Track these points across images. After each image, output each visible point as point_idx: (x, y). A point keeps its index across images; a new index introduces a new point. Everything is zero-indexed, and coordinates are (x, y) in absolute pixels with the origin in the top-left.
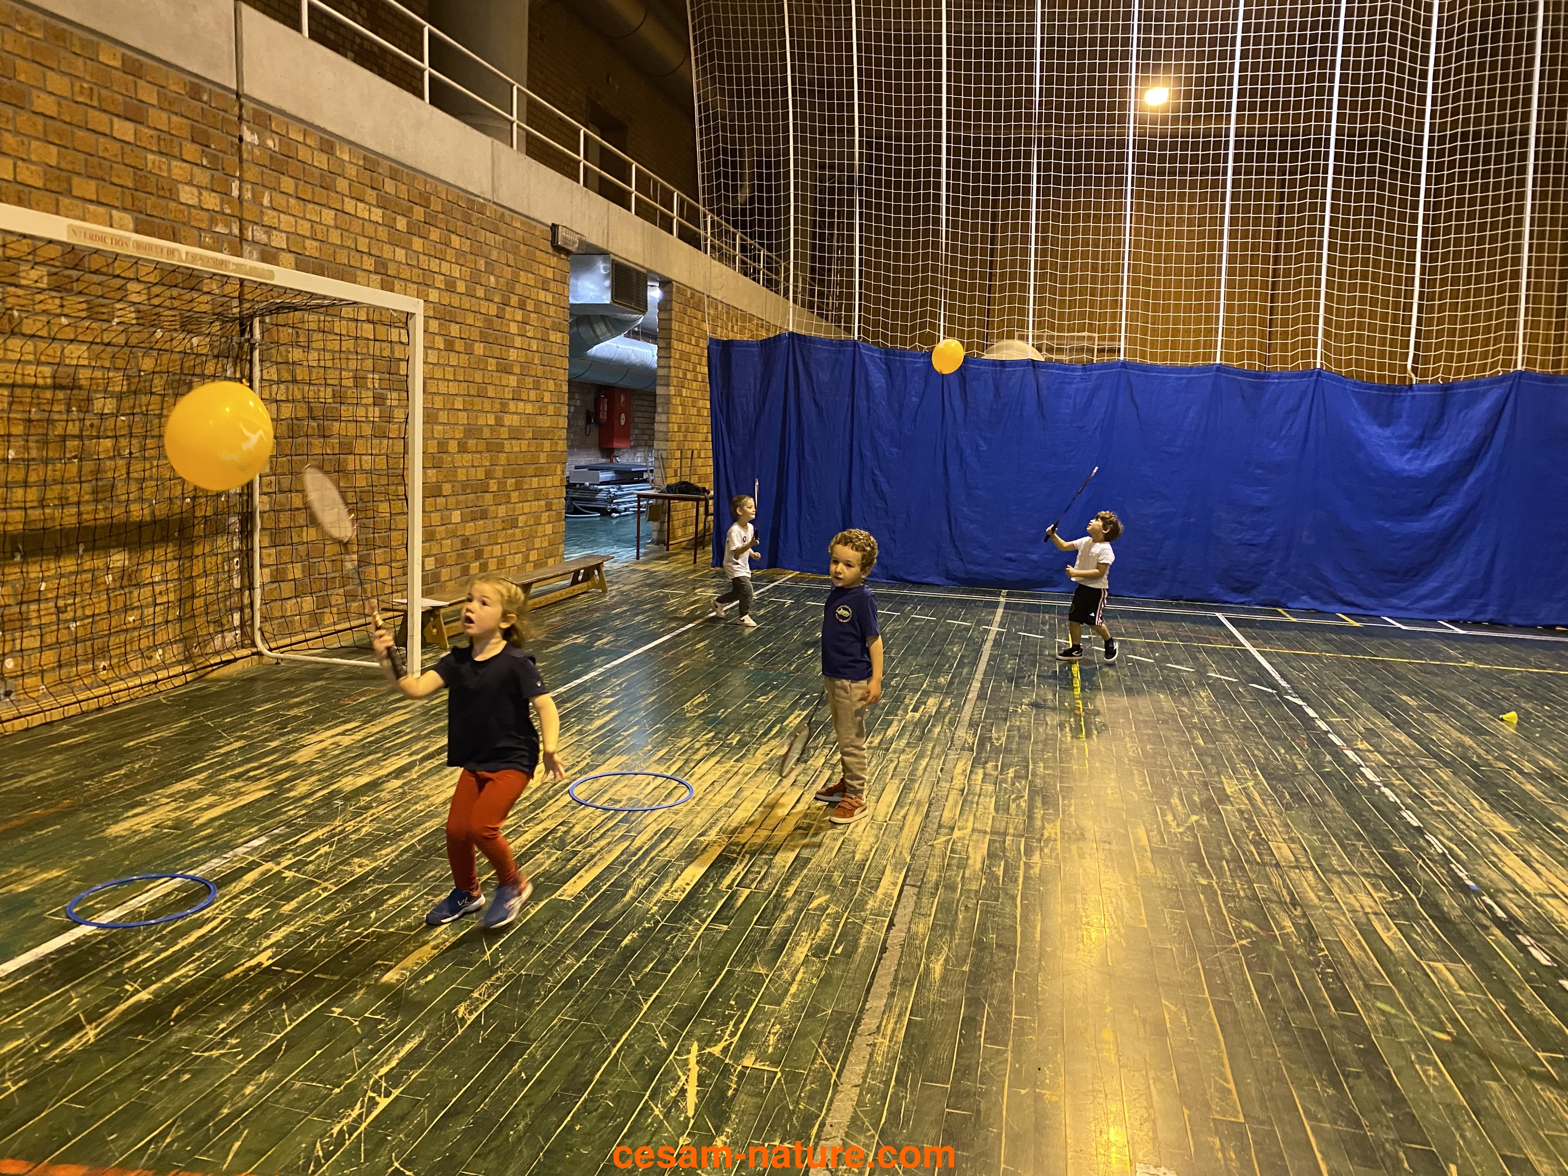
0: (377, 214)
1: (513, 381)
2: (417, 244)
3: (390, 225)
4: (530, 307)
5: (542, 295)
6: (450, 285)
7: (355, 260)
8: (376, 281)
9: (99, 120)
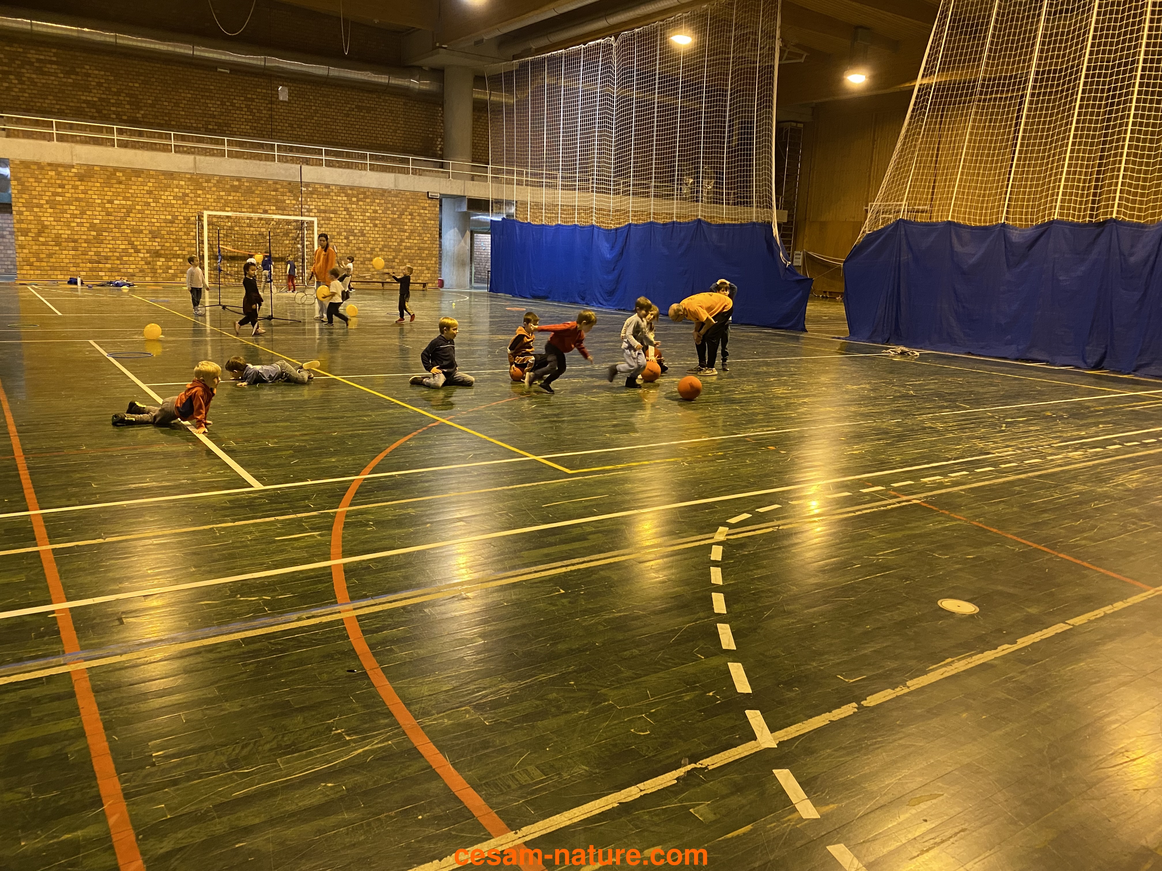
0: (345, 198)
1: (407, 234)
2: (361, 203)
3: (350, 200)
4: (415, 214)
5: (422, 211)
6: (375, 211)
7: (337, 209)
8: (345, 213)
9: (268, 193)
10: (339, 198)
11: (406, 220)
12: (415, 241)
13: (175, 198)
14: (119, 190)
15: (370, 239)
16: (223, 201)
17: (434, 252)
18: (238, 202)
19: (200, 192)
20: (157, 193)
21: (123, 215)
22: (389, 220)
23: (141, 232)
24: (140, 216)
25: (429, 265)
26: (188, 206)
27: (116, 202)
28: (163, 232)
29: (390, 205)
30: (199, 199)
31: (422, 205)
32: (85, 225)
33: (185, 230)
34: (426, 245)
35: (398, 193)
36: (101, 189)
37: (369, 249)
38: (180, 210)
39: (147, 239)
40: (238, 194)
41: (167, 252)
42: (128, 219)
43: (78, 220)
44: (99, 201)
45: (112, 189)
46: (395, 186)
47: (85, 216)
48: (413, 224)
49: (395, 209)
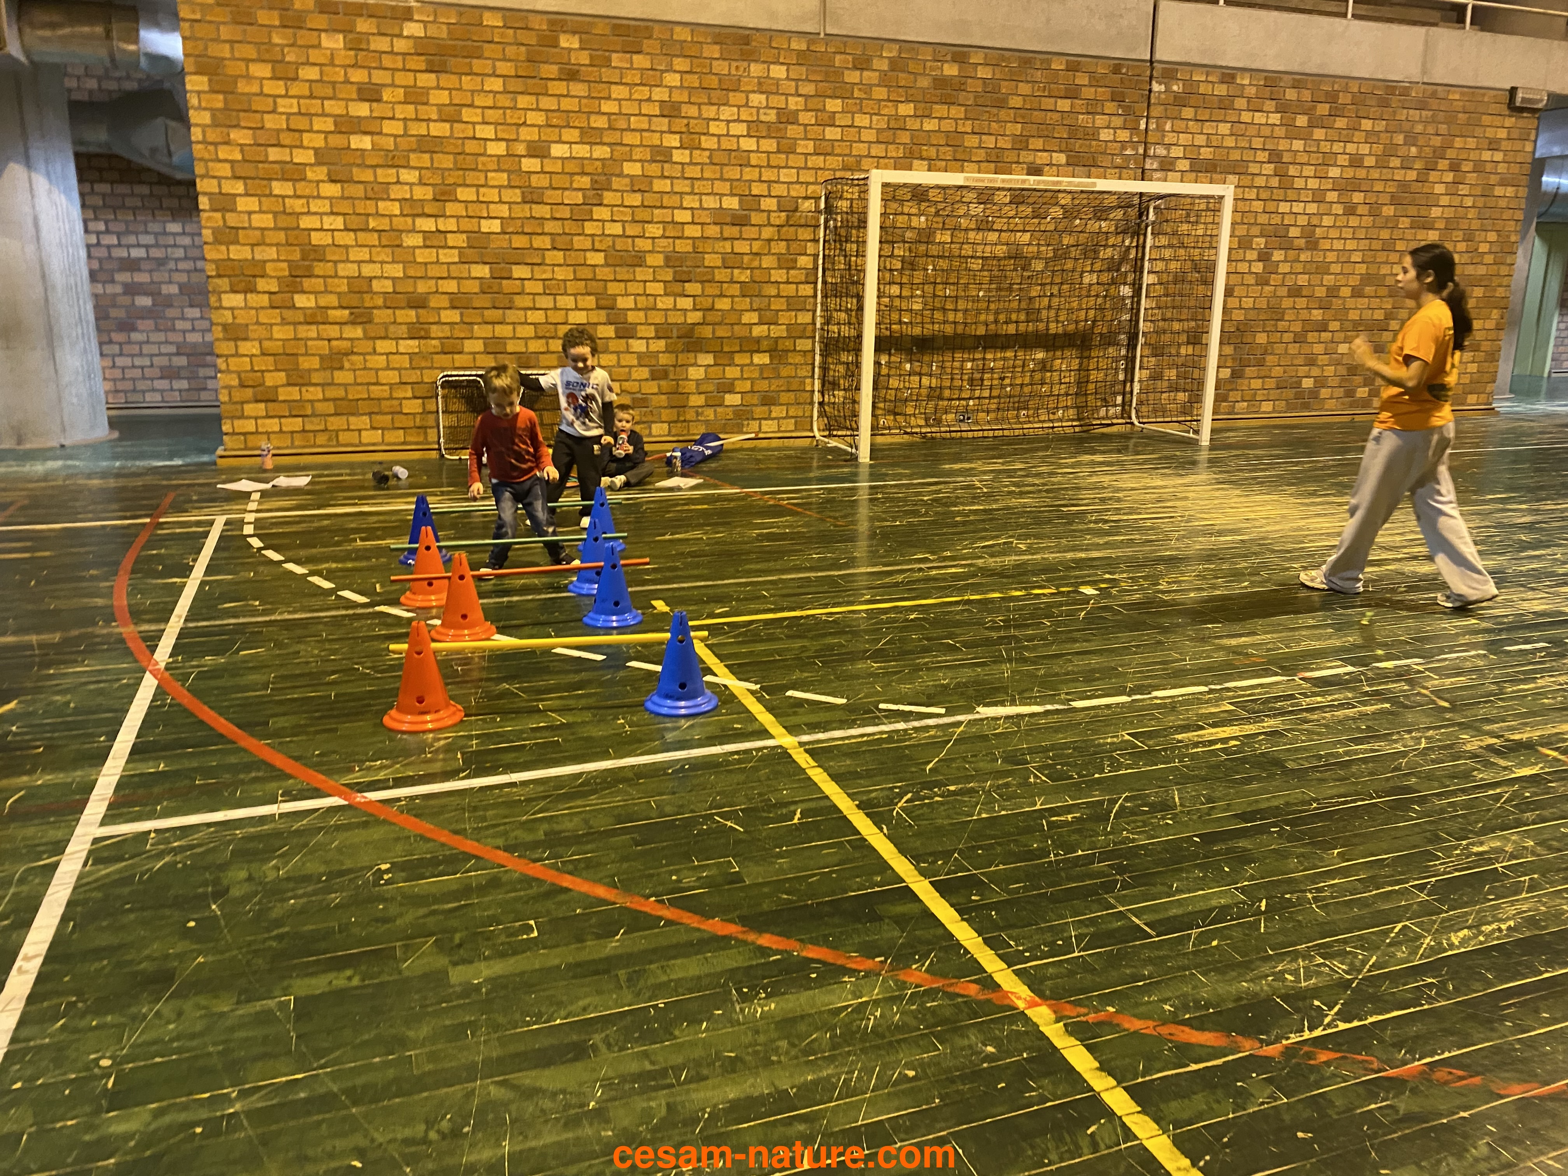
3: (1290, 124)
4: (1467, 167)
5: (1487, 155)
6: (1356, 162)
7: (1248, 156)
8: (1269, 169)
9: (1048, 103)
10: (1259, 118)
11: (1439, 189)
13: (755, 128)
14: (567, 104)
15: (1331, 257)
16: (905, 138)
18: (954, 140)
19: (833, 105)
20: (693, 111)
21: (579, 198)
22: (1392, 188)
23: (638, 260)
24: (635, 199)
26: (794, 160)
27: (558, 150)
28: (711, 260)
29: (1400, 139)
30: (832, 133)
31: (1490, 132)
32: (451, 240)
33: (780, 247)
35: (1429, 96)
36: (504, 101)
37: (1321, 292)
38: (767, 175)
39: (657, 288)
40: (957, 112)
41: (721, 332)
42: (601, 213)
43: (428, 224)
44: (499, 149)
45: (547, 103)
46: (1422, 70)
47: (451, 208)
48: (1456, 201)
49: (1413, 150)
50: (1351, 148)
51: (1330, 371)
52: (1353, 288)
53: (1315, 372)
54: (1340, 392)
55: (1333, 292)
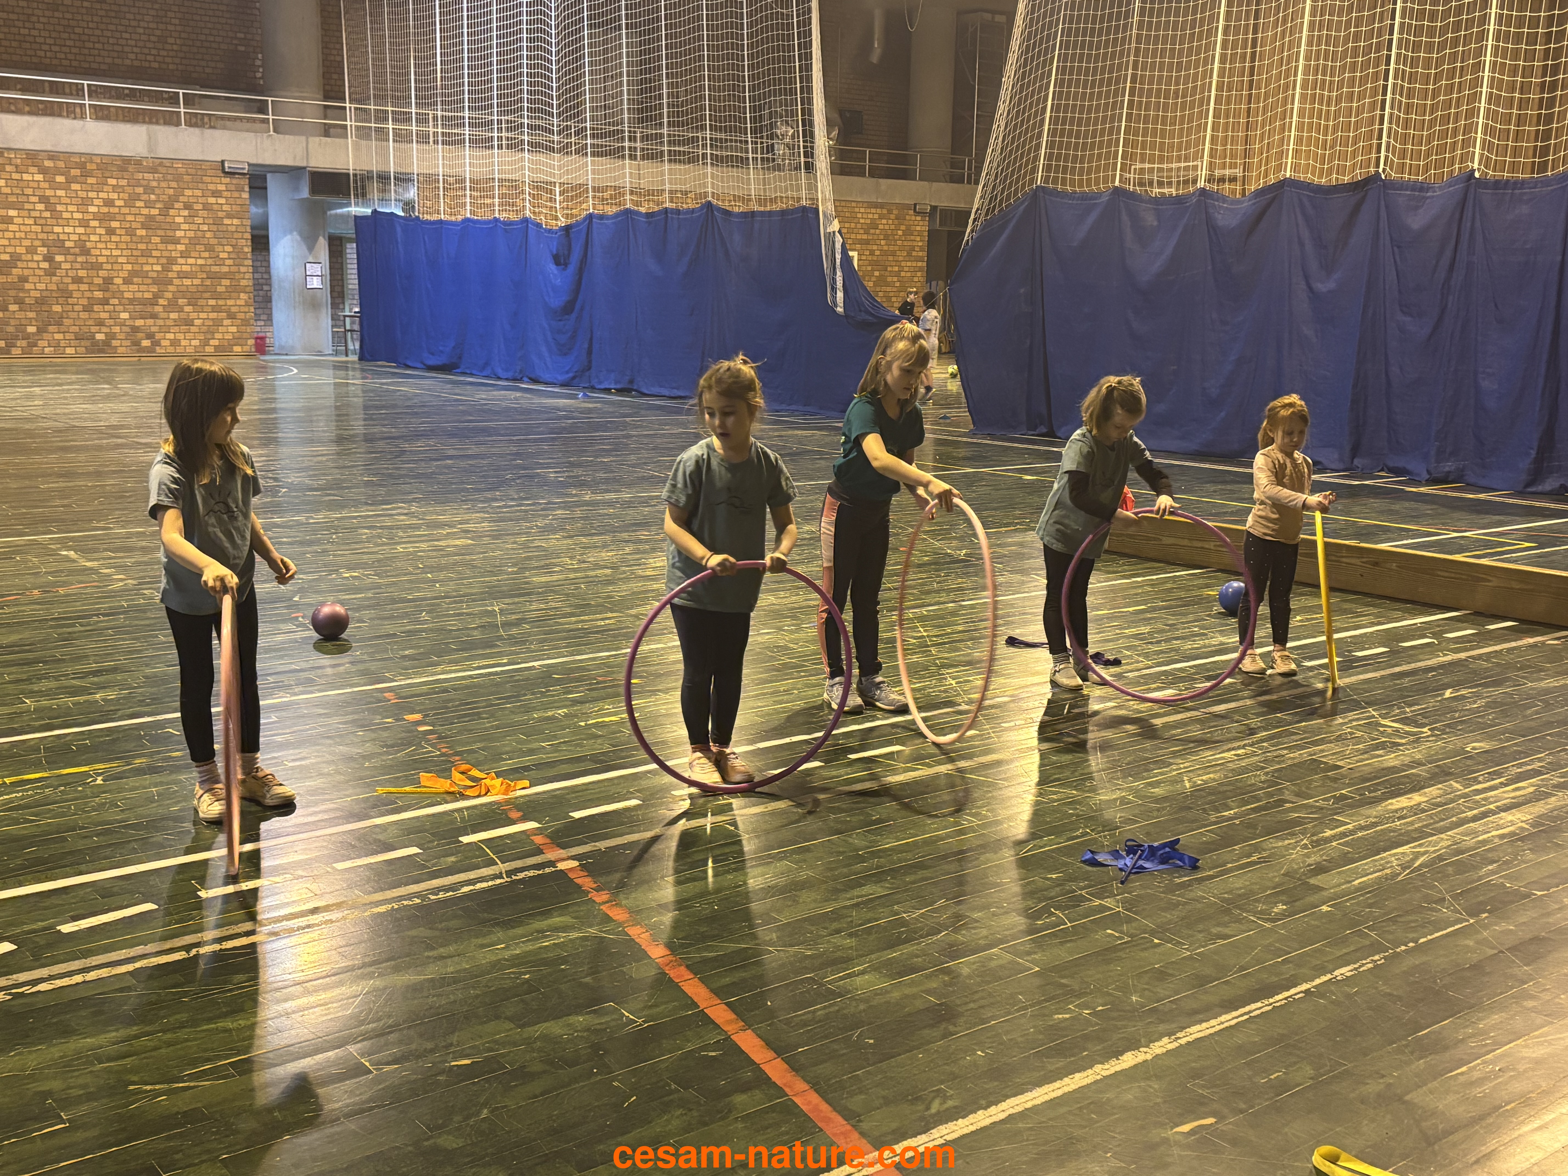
0: (40, 178)
2: (76, 186)
3: (52, 181)
4: (197, 207)
5: (212, 200)
6: (109, 203)
7: (23, 199)
8: (41, 207)
10: (27, 177)
11: (179, 220)
12: (200, 262)
15: (101, 259)
17: (244, 283)
22: (141, 219)
25: (234, 309)
29: (140, 190)
31: (211, 187)
34: (225, 269)
35: (158, 166)
37: (98, 281)
46: (150, 150)
48: (195, 227)
49: (153, 197)
50: (101, 195)
51: (117, 329)
52: (124, 279)
53: (104, 329)
54: (128, 343)
55: (108, 281)
